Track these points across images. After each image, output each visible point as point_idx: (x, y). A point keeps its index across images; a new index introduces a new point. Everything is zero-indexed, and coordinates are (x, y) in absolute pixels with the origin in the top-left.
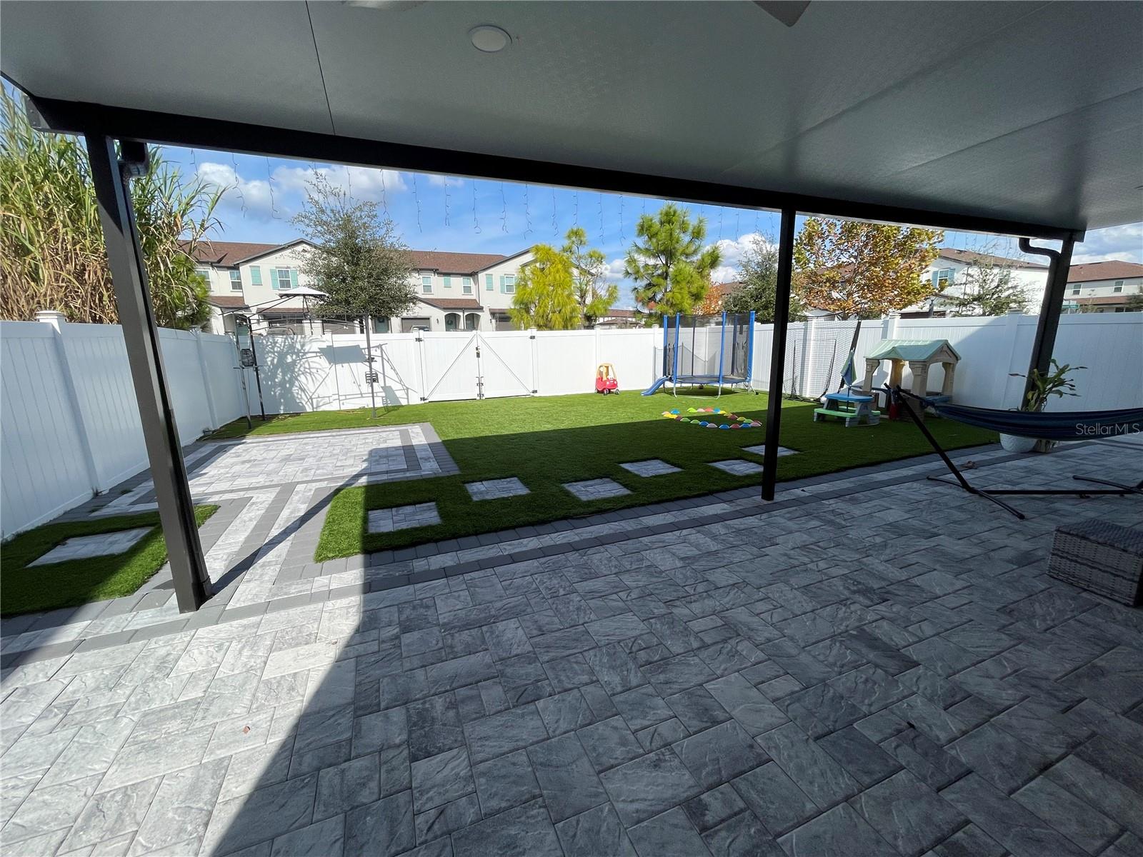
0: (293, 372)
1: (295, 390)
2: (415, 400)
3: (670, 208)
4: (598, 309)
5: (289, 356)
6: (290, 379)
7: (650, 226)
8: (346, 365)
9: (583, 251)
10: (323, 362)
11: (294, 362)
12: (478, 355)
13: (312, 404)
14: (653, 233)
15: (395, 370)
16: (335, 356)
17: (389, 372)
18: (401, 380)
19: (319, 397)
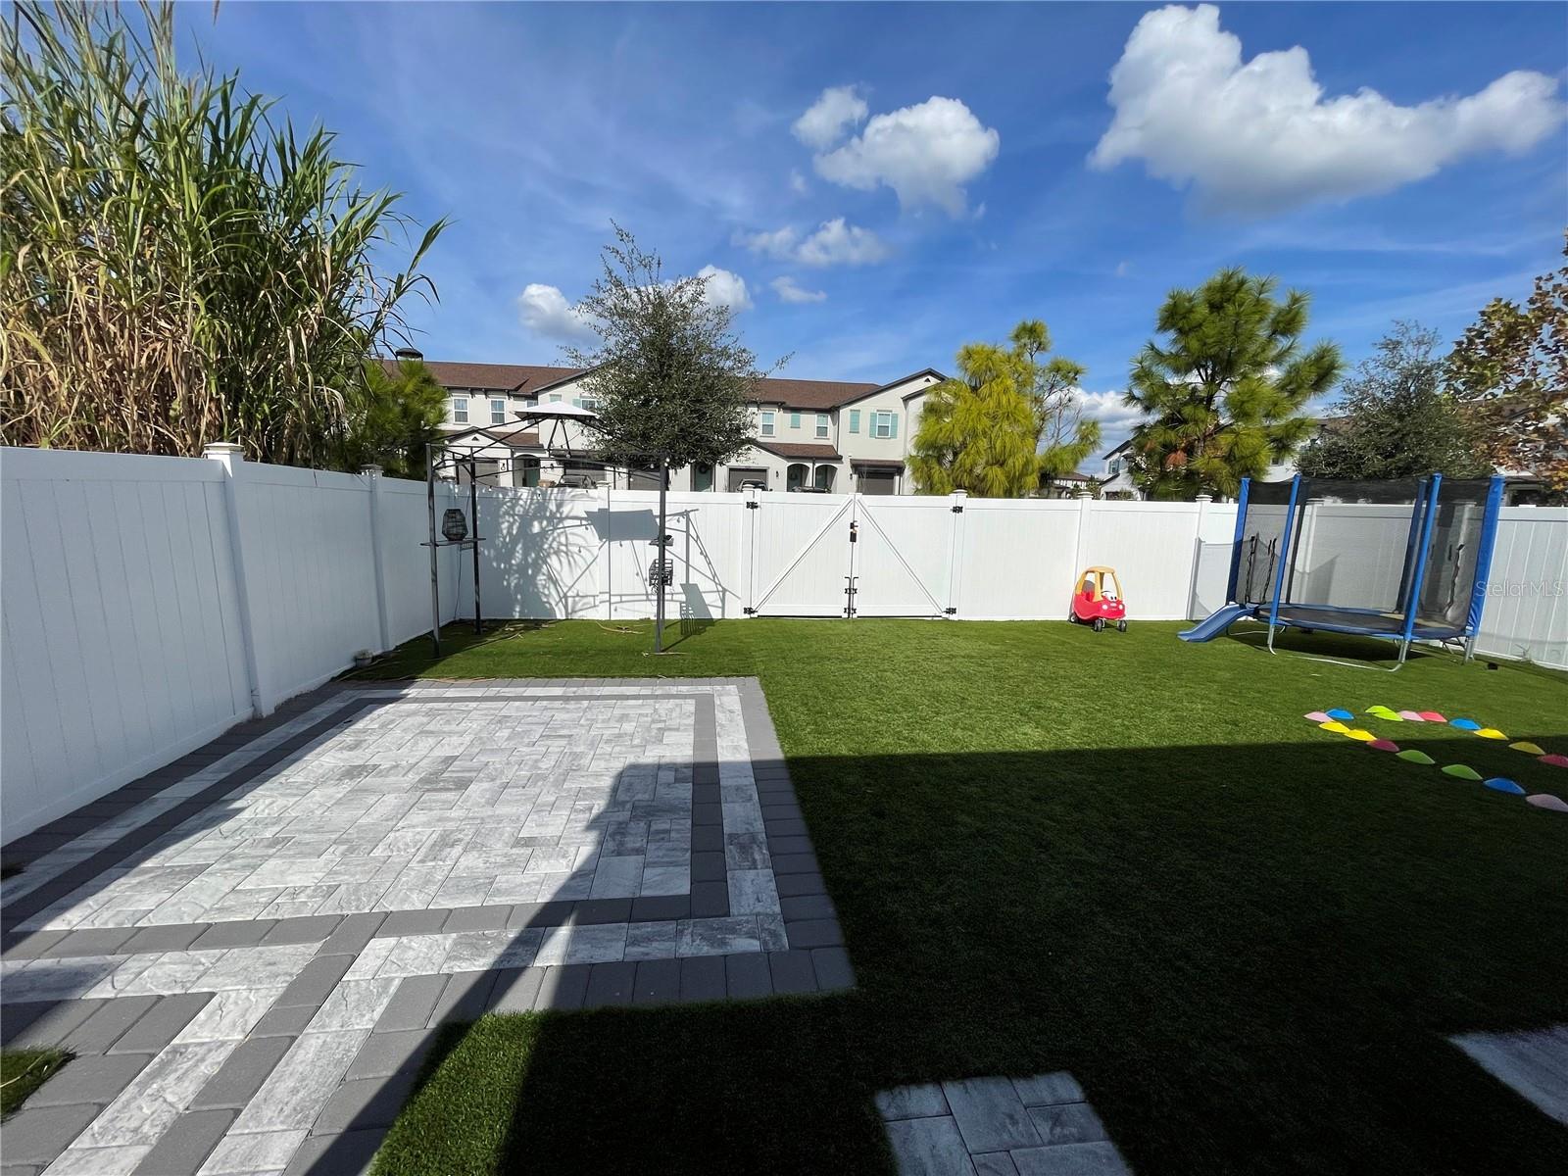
0: (541, 549)
1: (541, 579)
2: (735, 612)
3: (1230, 277)
4: (1062, 461)
5: (536, 524)
6: (535, 561)
7: (1190, 311)
8: (626, 543)
9: (1042, 360)
10: (591, 536)
11: (543, 533)
12: (853, 538)
13: (566, 607)
14: (1194, 324)
15: (706, 556)
16: (611, 526)
17: (697, 559)
18: (714, 576)
19: (578, 595)
